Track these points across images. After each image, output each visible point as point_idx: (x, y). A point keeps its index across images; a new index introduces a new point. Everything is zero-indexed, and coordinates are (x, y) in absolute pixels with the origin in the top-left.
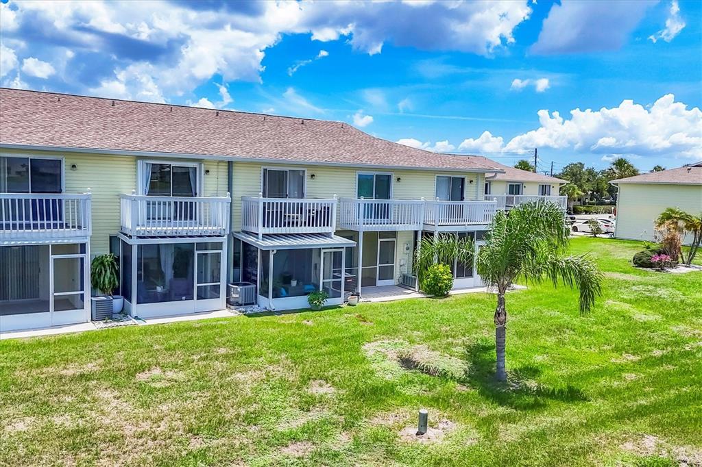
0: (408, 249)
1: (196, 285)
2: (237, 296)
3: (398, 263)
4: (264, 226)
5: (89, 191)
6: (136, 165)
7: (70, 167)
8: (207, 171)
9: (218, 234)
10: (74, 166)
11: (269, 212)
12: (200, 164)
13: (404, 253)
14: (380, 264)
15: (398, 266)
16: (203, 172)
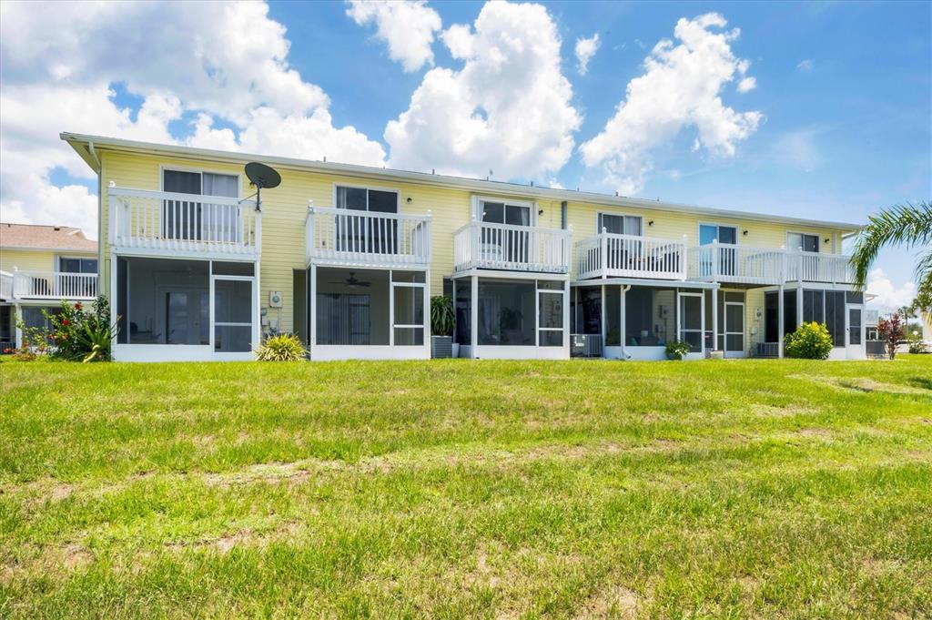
0: (759, 315)
1: (538, 329)
2: (582, 345)
3: (748, 332)
4: (608, 267)
5: (429, 213)
6: (470, 201)
7: (406, 201)
8: (541, 212)
9: (560, 271)
10: (409, 199)
11: (613, 251)
12: (534, 204)
13: (755, 320)
14: (727, 331)
15: (748, 335)
16: (537, 213)
